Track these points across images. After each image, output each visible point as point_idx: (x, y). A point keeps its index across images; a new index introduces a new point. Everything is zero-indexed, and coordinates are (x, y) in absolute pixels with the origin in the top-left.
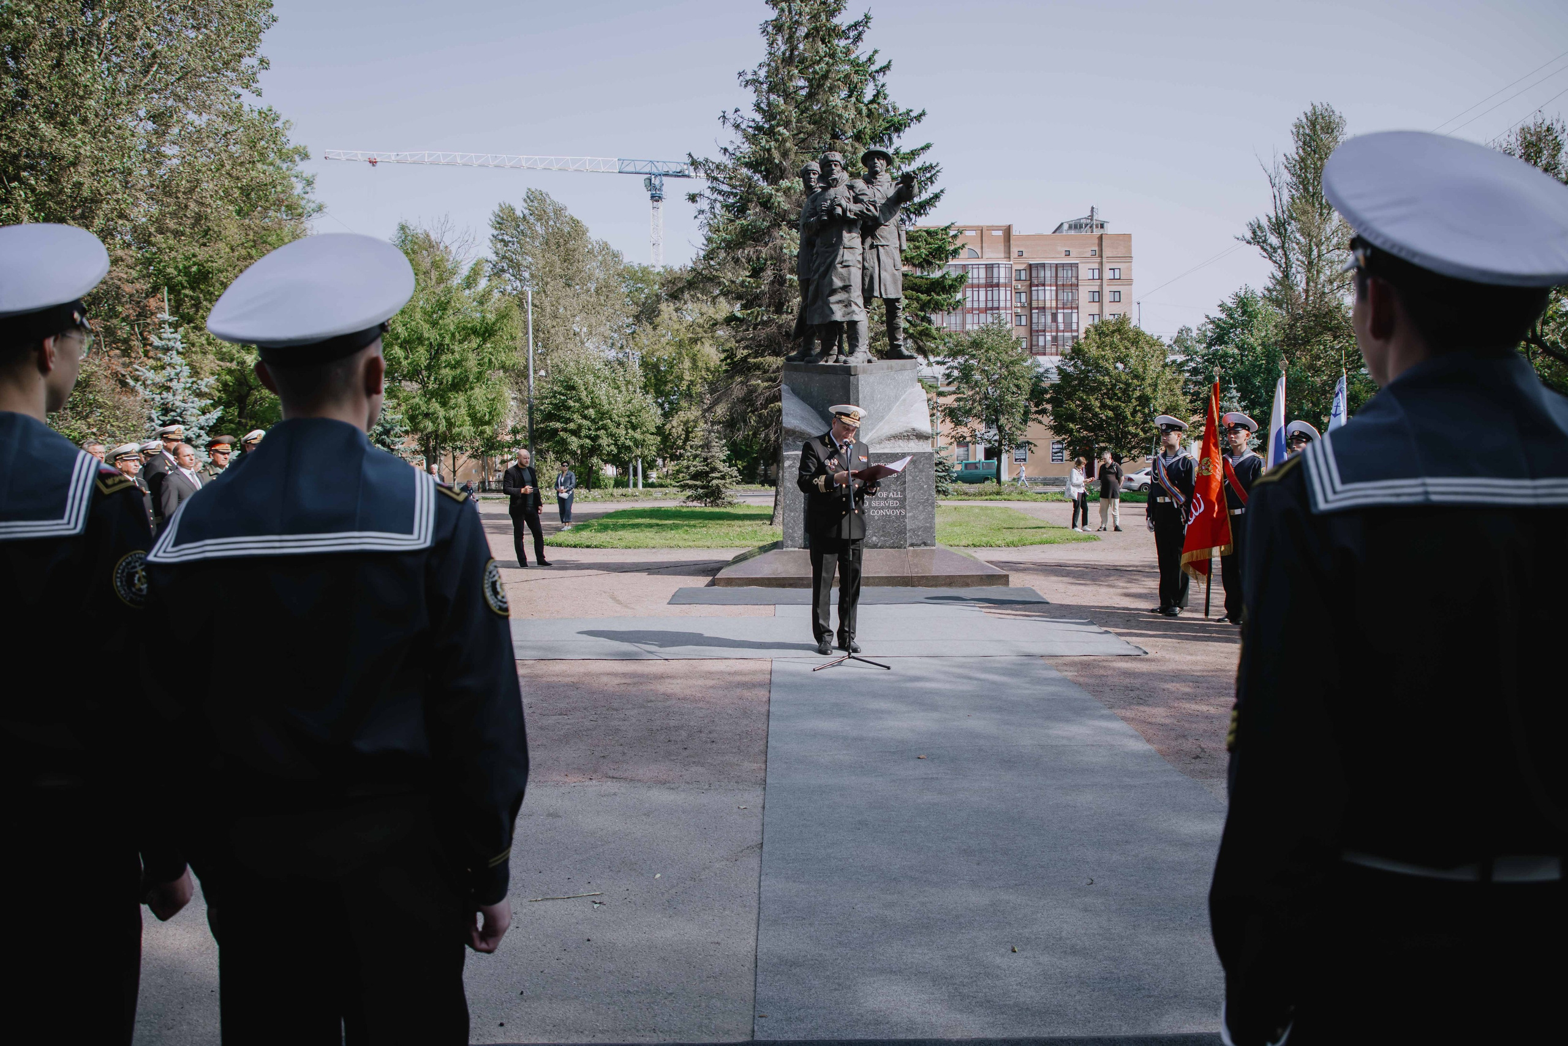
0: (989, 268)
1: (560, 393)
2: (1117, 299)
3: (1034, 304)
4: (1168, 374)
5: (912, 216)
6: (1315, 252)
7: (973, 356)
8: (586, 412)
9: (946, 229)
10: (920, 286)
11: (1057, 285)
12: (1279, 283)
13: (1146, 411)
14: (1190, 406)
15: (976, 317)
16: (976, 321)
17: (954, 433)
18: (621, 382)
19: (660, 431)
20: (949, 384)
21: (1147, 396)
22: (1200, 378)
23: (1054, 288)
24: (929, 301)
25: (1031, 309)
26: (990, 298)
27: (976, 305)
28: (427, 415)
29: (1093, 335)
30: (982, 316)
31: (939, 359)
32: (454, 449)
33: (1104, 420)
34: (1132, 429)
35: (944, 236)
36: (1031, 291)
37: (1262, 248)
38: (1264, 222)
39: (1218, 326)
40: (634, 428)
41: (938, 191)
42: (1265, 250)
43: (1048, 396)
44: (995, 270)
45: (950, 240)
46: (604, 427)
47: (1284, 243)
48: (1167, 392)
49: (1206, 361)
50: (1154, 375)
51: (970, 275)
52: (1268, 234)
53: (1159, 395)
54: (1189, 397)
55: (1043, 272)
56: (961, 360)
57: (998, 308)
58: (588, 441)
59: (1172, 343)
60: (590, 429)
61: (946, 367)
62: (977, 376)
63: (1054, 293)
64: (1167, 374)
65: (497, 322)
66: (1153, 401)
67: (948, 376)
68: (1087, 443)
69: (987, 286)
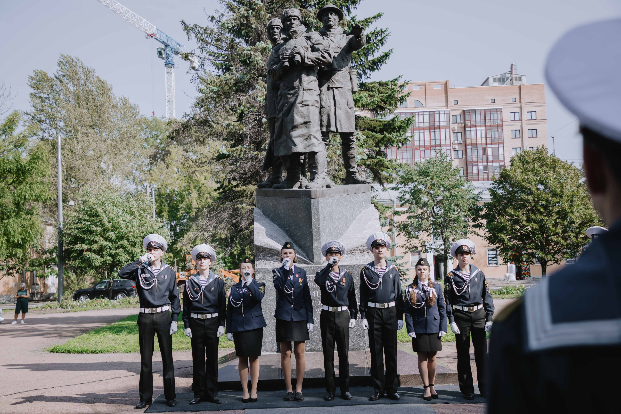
0: (432, 114)
1: (85, 220)
2: (535, 135)
3: (468, 142)
5: (368, 71)
7: (421, 183)
8: (107, 235)
9: (394, 81)
10: (375, 127)
11: (486, 126)
13: (566, 223)
15: (423, 153)
16: (423, 155)
17: (408, 245)
18: (135, 210)
20: (402, 205)
21: (566, 211)
23: (483, 128)
24: (383, 139)
26: (433, 137)
27: (422, 144)
29: (517, 162)
30: (428, 152)
31: (394, 185)
33: (530, 231)
34: (554, 238)
35: (393, 87)
36: (465, 131)
41: (387, 51)
43: (483, 213)
44: (437, 116)
45: (398, 89)
46: (122, 247)
48: (582, 207)
50: (570, 194)
51: (417, 121)
53: (575, 210)
55: (474, 117)
56: (411, 185)
58: (109, 258)
60: (110, 249)
61: (399, 191)
62: (425, 199)
63: (483, 132)
64: (581, 192)
65: (30, 163)
66: (571, 215)
67: (401, 198)
68: (517, 249)
69: (430, 128)
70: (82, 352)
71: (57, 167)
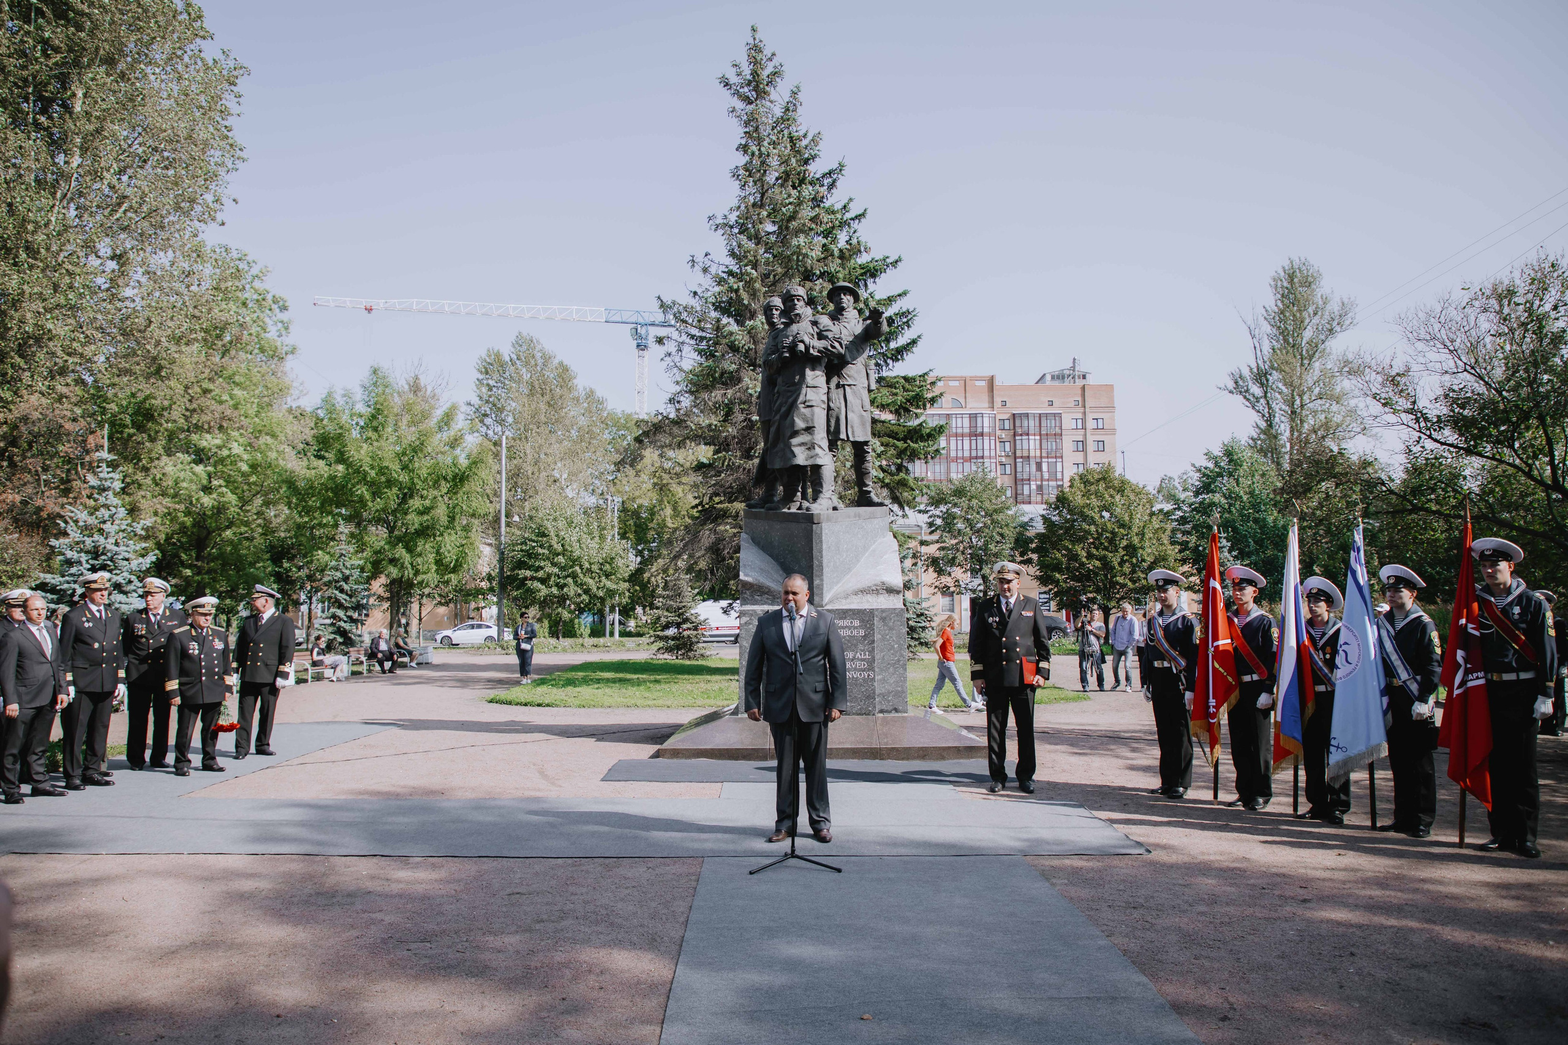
0: (973, 417)
1: (531, 540)
2: (1101, 448)
3: (1019, 454)
4: (1156, 523)
5: (890, 361)
6: (1298, 402)
7: (955, 505)
8: (556, 559)
9: (923, 376)
10: (897, 433)
11: (1040, 435)
12: (1264, 432)
13: (1134, 560)
14: (1179, 556)
15: (960, 466)
16: (960, 470)
17: (937, 584)
19: (635, 577)
20: (932, 533)
21: (1135, 545)
22: (1188, 527)
23: (1038, 437)
24: (906, 449)
25: (1015, 458)
26: (974, 447)
27: (960, 454)
28: (393, 561)
29: (1077, 483)
30: (967, 465)
31: (921, 507)
32: (422, 596)
33: (1091, 570)
34: (1120, 579)
35: (921, 384)
36: (1015, 440)
37: (1245, 397)
38: (1246, 372)
39: (1204, 475)
40: (607, 576)
41: (915, 337)
42: (1248, 400)
43: (1034, 545)
44: (979, 420)
45: (928, 387)
46: (574, 576)
47: (1266, 393)
48: (1155, 542)
49: (1194, 510)
50: (1141, 524)
51: (952, 425)
52: (1250, 384)
53: (1147, 544)
54: (1179, 547)
55: (1026, 422)
56: (943, 508)
57: (982, 457)
59: (1155, 492)
60: (558, 577)
61: (929, 515)
62: (960, 525)
63: (1038, 442)
64: (1154, 523)
65: (470, 468)
66: (1141, 551)
67: (931, 524)
68: (1074, 593)
69: (971, 435)
70: (526, 705)
71: (499, 472)
